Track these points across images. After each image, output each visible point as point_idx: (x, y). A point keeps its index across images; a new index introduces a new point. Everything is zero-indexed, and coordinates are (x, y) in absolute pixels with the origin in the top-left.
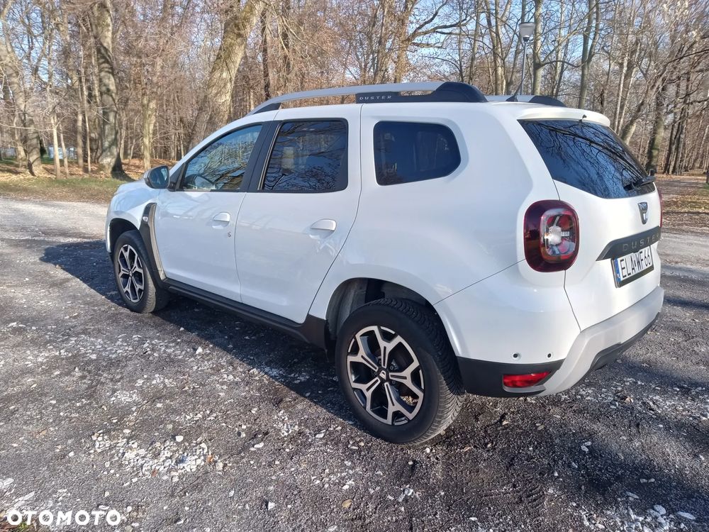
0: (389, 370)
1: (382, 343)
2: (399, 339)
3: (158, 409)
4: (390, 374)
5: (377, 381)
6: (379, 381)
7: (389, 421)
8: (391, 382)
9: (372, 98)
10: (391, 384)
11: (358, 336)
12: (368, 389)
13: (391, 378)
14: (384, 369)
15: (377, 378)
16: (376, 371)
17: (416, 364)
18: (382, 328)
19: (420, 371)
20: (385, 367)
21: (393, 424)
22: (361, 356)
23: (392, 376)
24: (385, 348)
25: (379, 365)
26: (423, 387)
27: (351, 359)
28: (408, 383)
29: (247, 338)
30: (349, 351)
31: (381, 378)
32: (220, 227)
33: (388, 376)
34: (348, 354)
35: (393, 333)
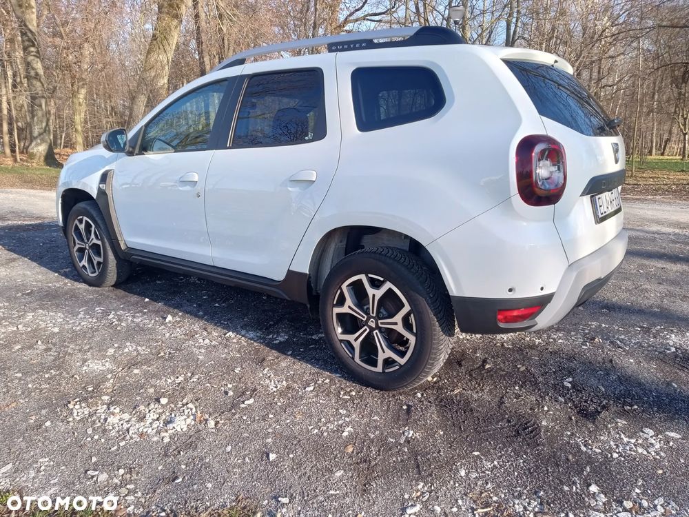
0: (378, 317)
1: (370, 291)
2: (388, 285)
3: (135, 374)
4: (379, 321)
5: (366, 330)
6: (368, 330)
7: (379, 369)
8: (380, 329)
9: (346, 47)
10: (380, 332)
11: (344, 287)
12: (356, 340)
13: (380, 325)
14: (373, 317)
15: (366, 327)
16: (365, 320)
17: (407, 308)
18: (370, 275)
19: (412, 315)
20: (374, 315)
21: (384, 372)
22: (349, 307)
23: (382, 323)
24: (374, 295)
25: (367, 314)
26: (415, 331)
27: (337, 310)
28: (400, 328)
29: (217, 305)
30: (335, 303)
31: (370, 327)
32: (188, 188)
33: (377, 324)
34: (334, 306)
35: (382, 279)
